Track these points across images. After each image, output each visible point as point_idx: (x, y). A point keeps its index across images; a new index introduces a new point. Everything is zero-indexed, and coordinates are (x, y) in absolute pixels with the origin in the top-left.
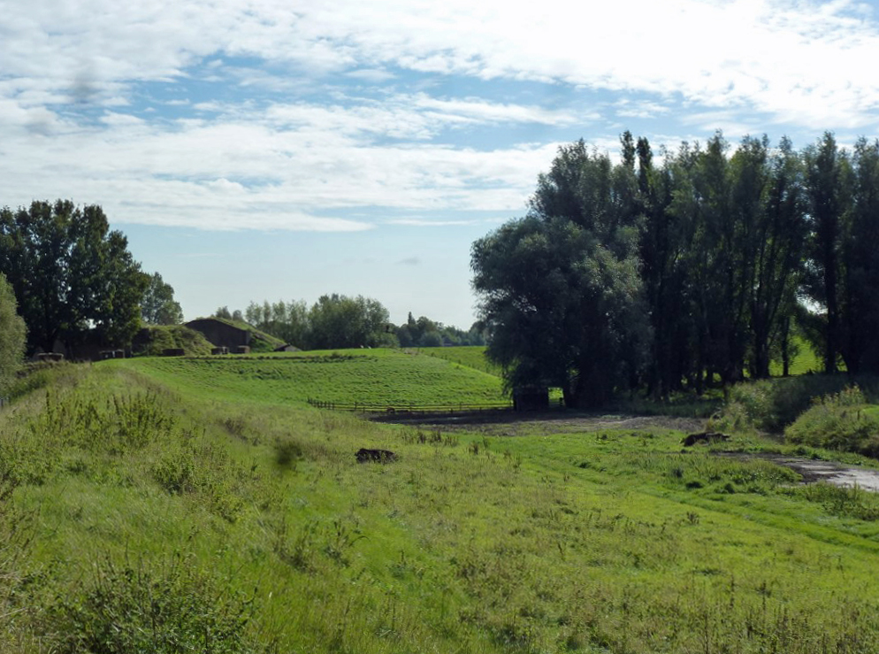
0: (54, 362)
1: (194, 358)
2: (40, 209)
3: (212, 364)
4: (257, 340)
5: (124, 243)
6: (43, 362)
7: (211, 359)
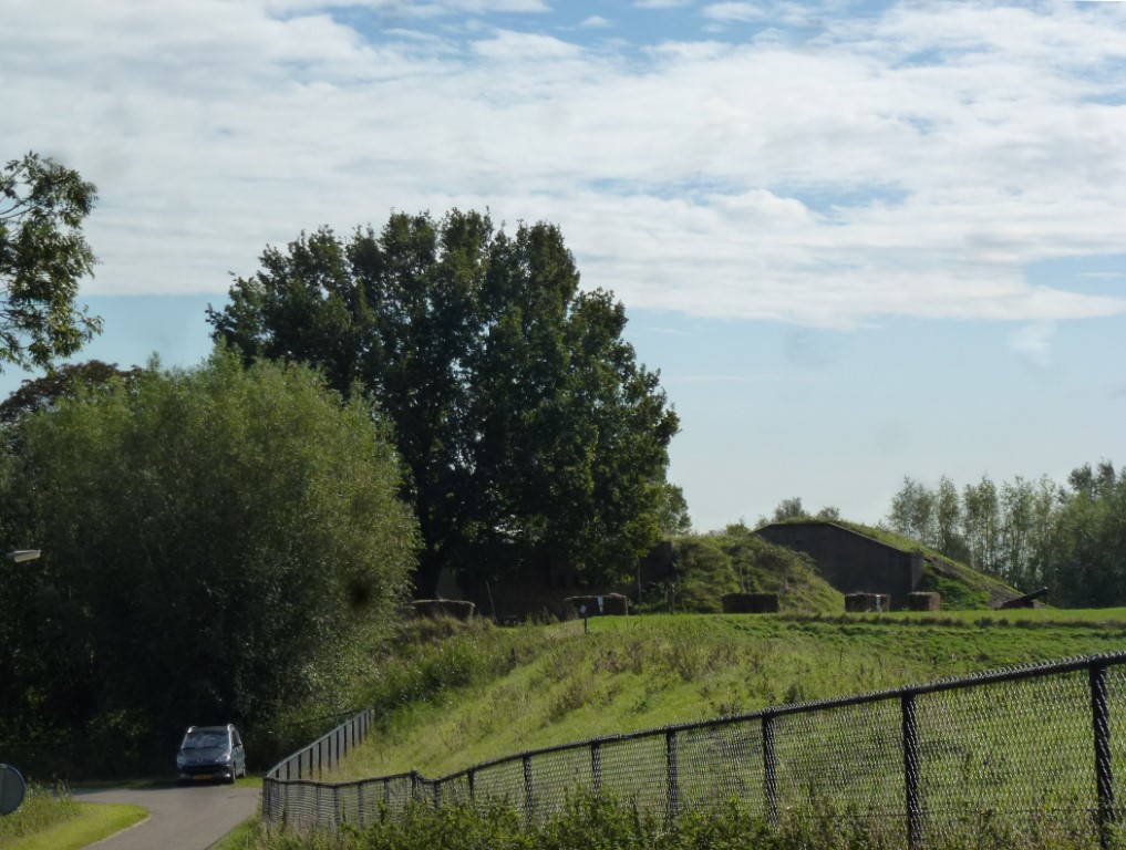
0: (454, 622)
1: (807, 619)
2: (407, 235)
3: (857, 637)
4: (940, 579)
5: (616, 320)
6: (427, 622)
7: (851, 621)
